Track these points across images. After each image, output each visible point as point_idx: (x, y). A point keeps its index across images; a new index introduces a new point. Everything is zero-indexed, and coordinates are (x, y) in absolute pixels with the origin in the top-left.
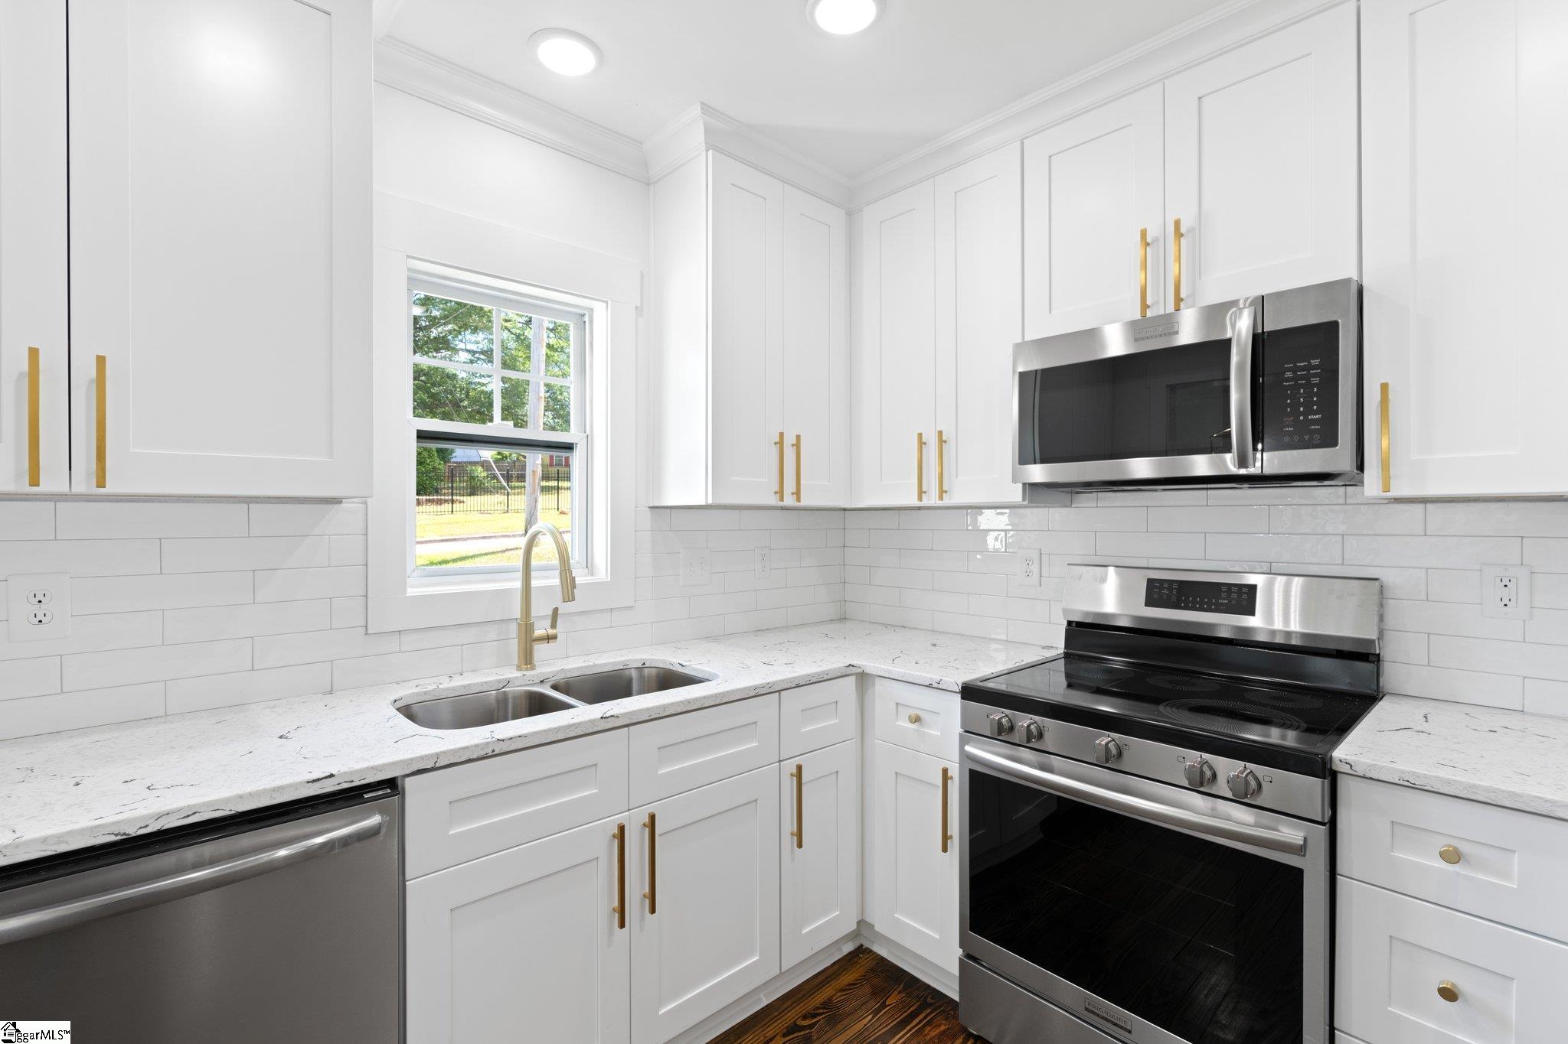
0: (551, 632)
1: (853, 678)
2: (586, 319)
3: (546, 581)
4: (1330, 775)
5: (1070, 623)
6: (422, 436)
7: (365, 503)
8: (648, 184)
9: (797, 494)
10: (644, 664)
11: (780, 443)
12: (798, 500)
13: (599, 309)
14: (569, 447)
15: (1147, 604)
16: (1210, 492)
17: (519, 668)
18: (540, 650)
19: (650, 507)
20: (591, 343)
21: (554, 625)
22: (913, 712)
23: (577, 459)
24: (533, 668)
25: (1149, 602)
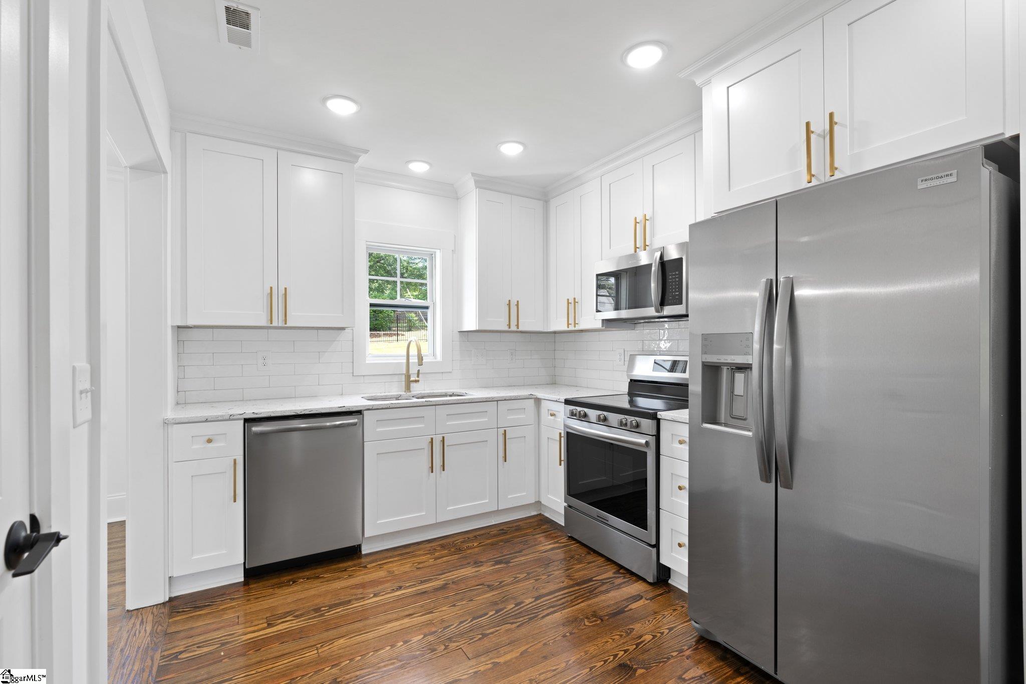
0: (417, 379)
1: (533, 400)
2: (433, 256)
3: (414, 360)
4: (657, 418)
5: (631, 380)
6: (372, 305)
7: (353, 330)
8: (458, 199)
9: (518, 326)
11: (509, 305)
12: (518, 328)
13: (438, 252)
14: (427, 308)
17: (405, 392)
18: (413, 385)
19: (458, 331)
20: (435, 265)
21: (418, 376)
22: (551, 412)
23: (430, 313)
24: (410, 392)
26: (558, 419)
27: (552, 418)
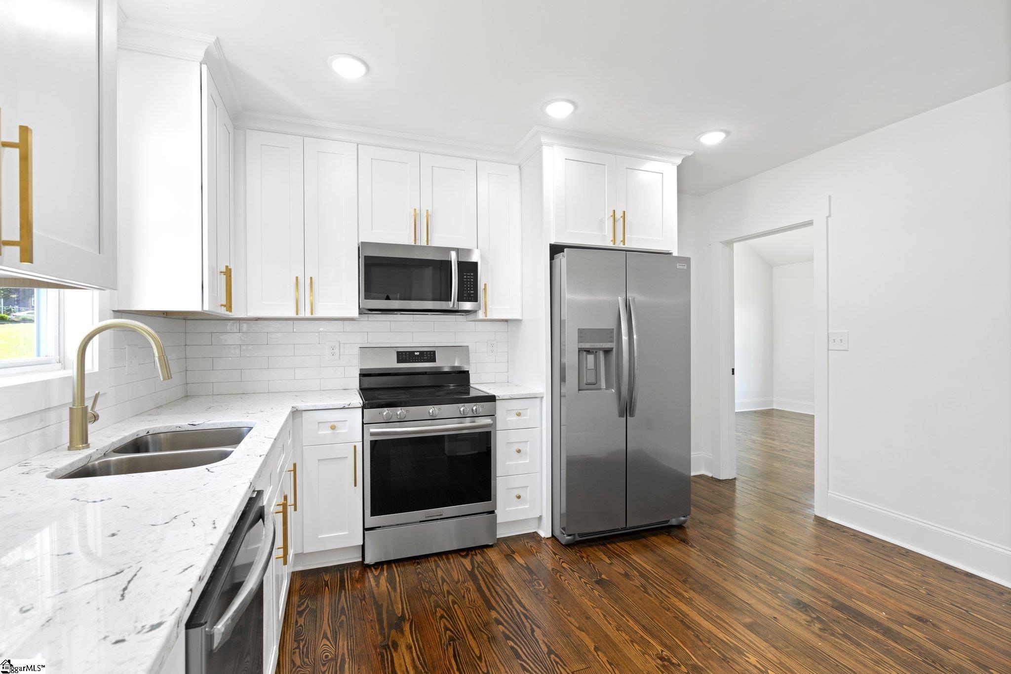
0: (95, 413)
10: (148, 432)
11: (226, 273)
15: (398, 362)
16: (414, 316)
19: (114, 311)
21: (93, 408)
22: (331, 424)
25: (399, 361)
26: (343, 430)
27: (329, 432)
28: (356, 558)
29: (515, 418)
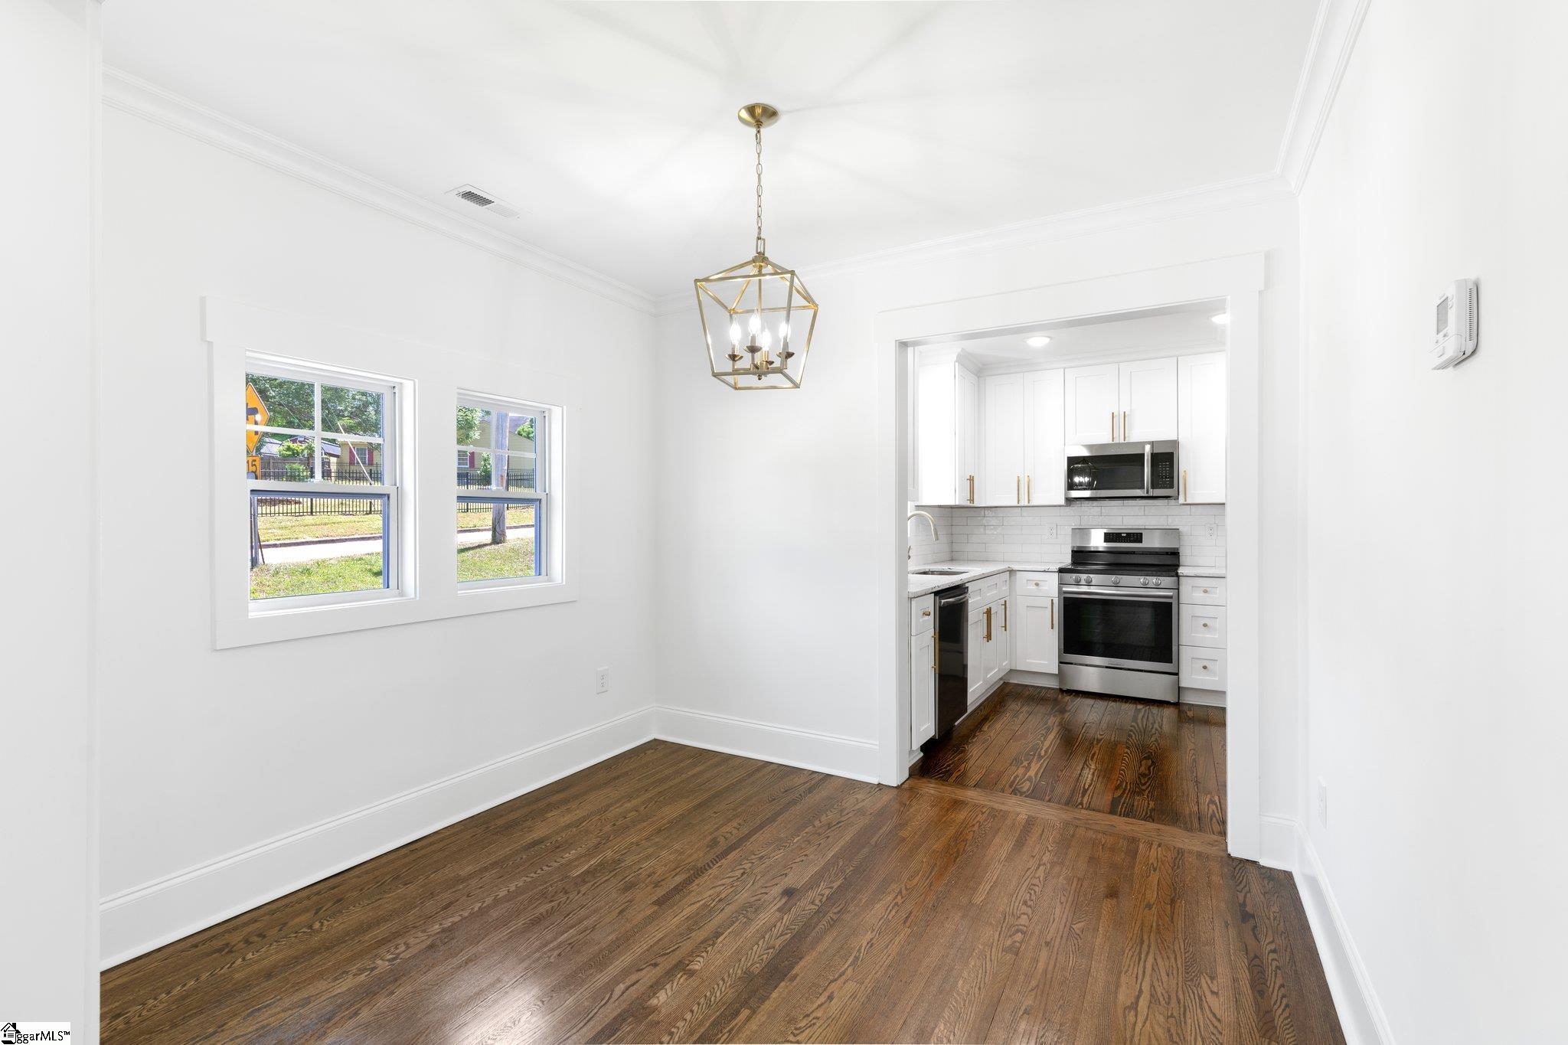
1: (1008, 572)
4: (1177, 576)
12: (973, 503)
22: (1035, 582)
25: (1106, 541)
26: (1044, 587)
27: (1035, 587)
28: (1053, 684)
29: (1202, 594)
